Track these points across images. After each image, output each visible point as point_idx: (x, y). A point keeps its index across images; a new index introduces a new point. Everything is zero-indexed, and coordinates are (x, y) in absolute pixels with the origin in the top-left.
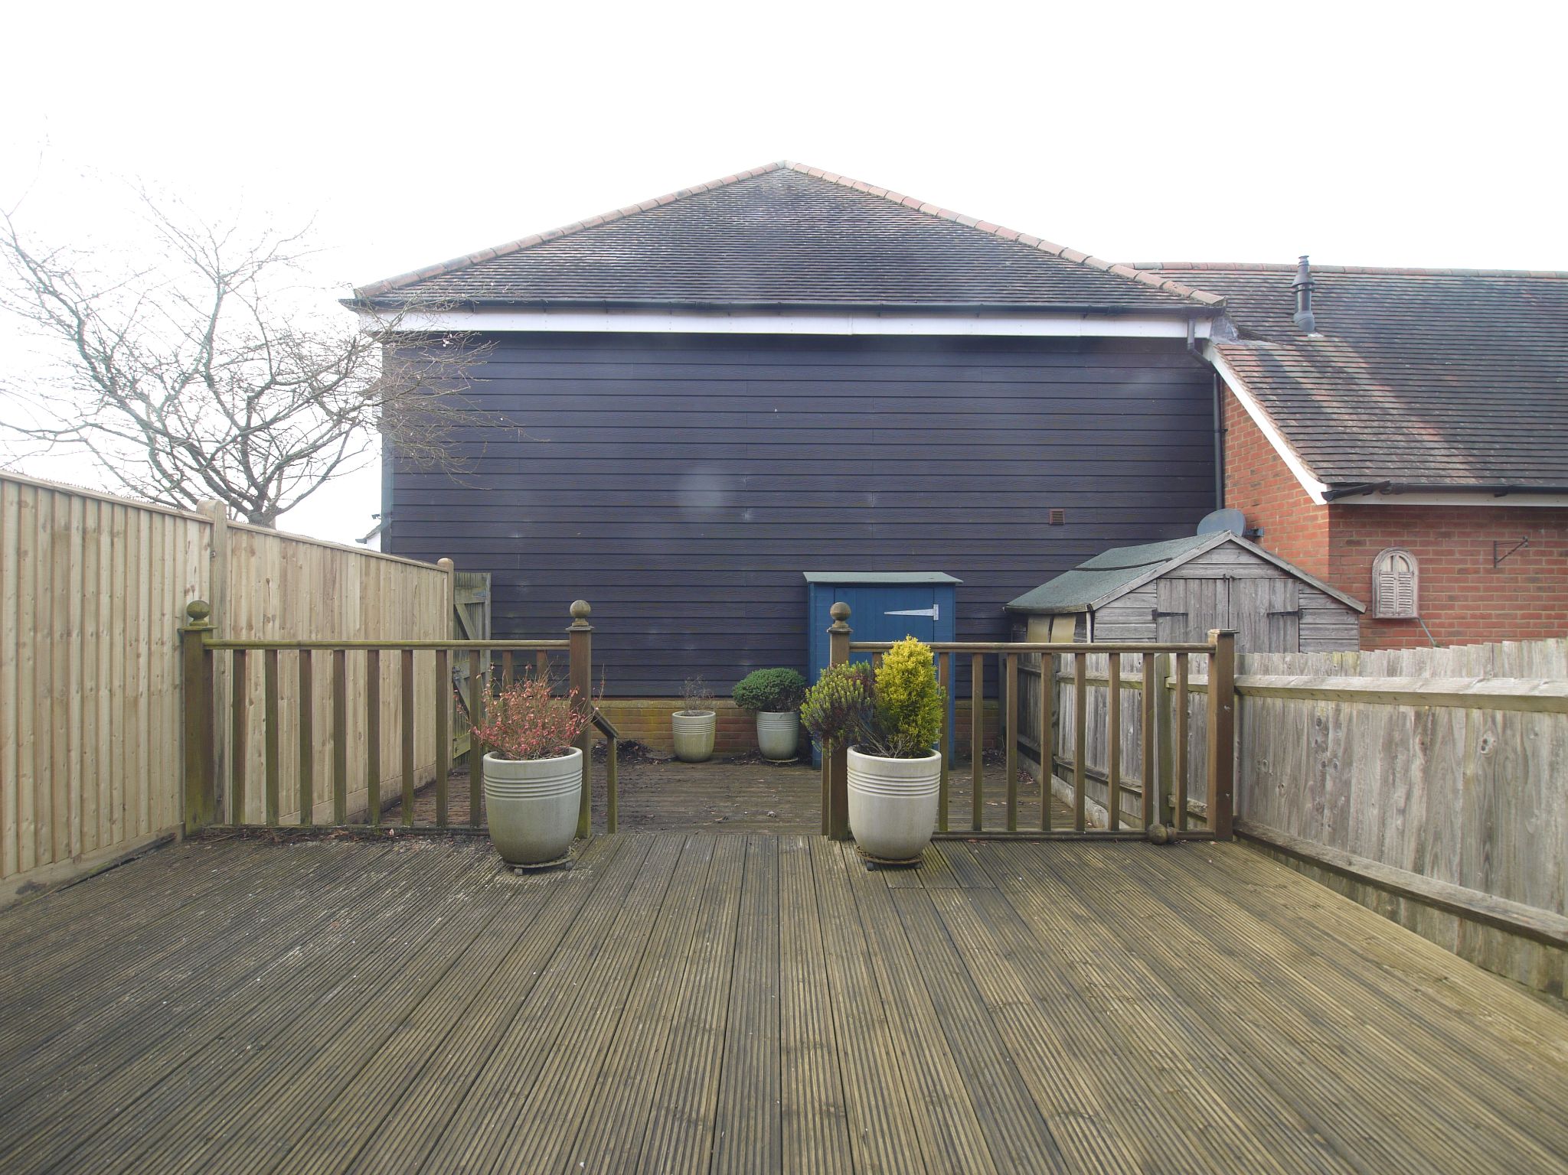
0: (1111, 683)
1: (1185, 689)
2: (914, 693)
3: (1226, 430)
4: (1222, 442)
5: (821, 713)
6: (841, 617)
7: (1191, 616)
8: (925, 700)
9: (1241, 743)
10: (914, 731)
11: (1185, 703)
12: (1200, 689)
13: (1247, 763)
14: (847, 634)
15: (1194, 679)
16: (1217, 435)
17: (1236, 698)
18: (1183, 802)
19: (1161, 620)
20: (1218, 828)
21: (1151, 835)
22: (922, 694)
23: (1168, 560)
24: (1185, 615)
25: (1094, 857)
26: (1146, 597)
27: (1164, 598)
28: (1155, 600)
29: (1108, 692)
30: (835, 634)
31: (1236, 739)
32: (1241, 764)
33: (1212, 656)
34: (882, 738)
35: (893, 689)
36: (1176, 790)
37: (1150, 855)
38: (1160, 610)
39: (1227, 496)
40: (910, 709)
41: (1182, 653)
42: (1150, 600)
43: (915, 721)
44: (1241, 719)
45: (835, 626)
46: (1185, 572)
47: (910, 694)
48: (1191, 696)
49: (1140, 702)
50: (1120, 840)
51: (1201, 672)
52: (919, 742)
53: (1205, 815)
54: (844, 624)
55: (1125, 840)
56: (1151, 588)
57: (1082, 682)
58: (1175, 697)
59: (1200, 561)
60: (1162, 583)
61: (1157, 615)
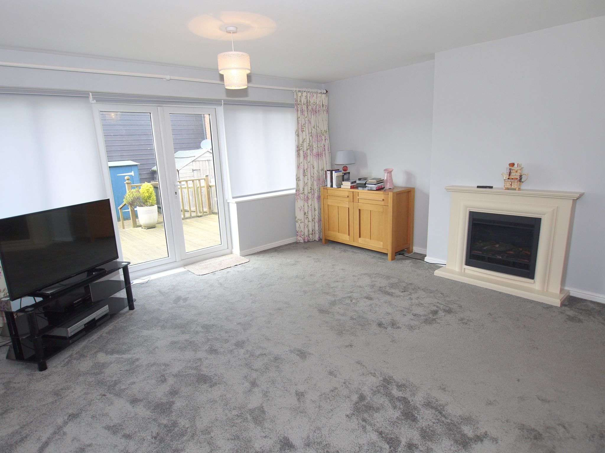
0: (187, 188)
1: (201, 187)
2: (150, 194)
3: (205, 117)
4: (204, 120)
5: (131, 200)
6: (128, 180)
7: (201, 170)
8: (152, 195)
9: (212, 196)
10: (151, 201)
11: (201, 190)
12: (204, 187)
13: (213, 200)
14: (130, 183)
15: (202, 185)
16: (203, 118)
17: (210, 188)
18: (203, 210)
19: (194, 171)
20: (209, 212)
21: (198, 216)
22: (151, 194)
23: (194, 156)
24: (200, 170)
25: (188, 220)
26: (191, 166)
27: (195, 166)
28: (192, 167)
29: (187, 190)
30: (127, 183)
31: (211, 196)
32: (212, 200)
33: (205, 180)
34: (144, 204)
35: (145, 193)
36: (201, 208)
37: (199, 219)
38: (194, 169)
39: (207, 135)
40: (149, 197)
41: (199, 180)
42: (191, 167)
43: (151, 199)
44: (211, 191)
45: (127, 181)
46: (199, 159)
47: (149, 194)
48: (202, 188)
49: (192, 191)
50: (192, 218)
51: (203, 183)
52: (152, 203)
53: (207, 211)
54: (129, 181)
55: (193, 218)
56: (191, 164)
57: (181, 188)
58: (199, 189)
59: (202, 156)
60: (194, 162)
61: (193, 170)
